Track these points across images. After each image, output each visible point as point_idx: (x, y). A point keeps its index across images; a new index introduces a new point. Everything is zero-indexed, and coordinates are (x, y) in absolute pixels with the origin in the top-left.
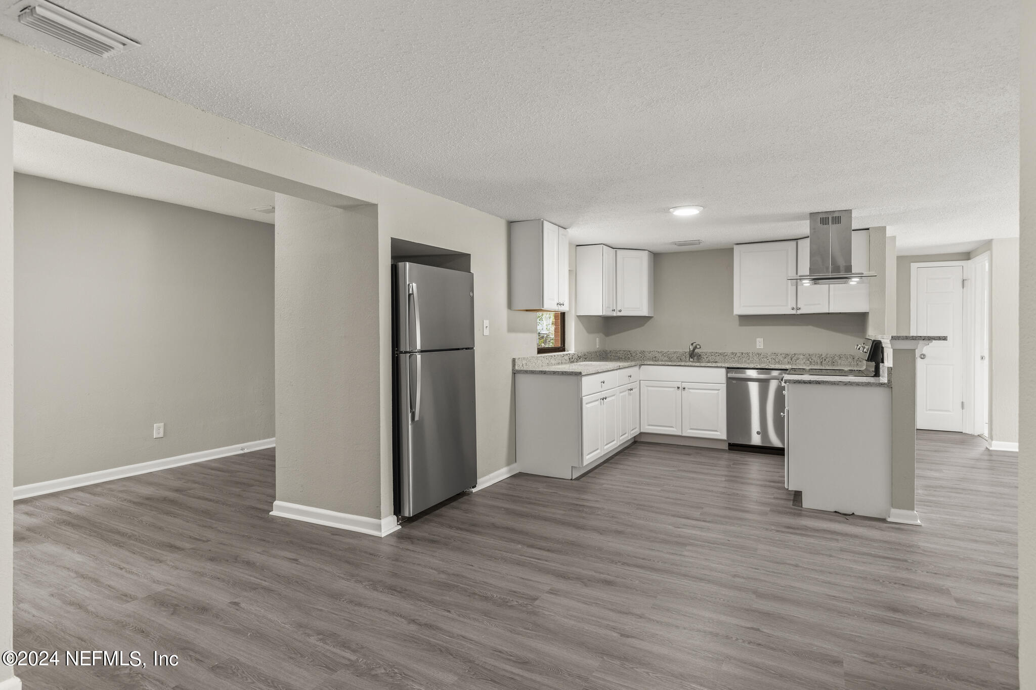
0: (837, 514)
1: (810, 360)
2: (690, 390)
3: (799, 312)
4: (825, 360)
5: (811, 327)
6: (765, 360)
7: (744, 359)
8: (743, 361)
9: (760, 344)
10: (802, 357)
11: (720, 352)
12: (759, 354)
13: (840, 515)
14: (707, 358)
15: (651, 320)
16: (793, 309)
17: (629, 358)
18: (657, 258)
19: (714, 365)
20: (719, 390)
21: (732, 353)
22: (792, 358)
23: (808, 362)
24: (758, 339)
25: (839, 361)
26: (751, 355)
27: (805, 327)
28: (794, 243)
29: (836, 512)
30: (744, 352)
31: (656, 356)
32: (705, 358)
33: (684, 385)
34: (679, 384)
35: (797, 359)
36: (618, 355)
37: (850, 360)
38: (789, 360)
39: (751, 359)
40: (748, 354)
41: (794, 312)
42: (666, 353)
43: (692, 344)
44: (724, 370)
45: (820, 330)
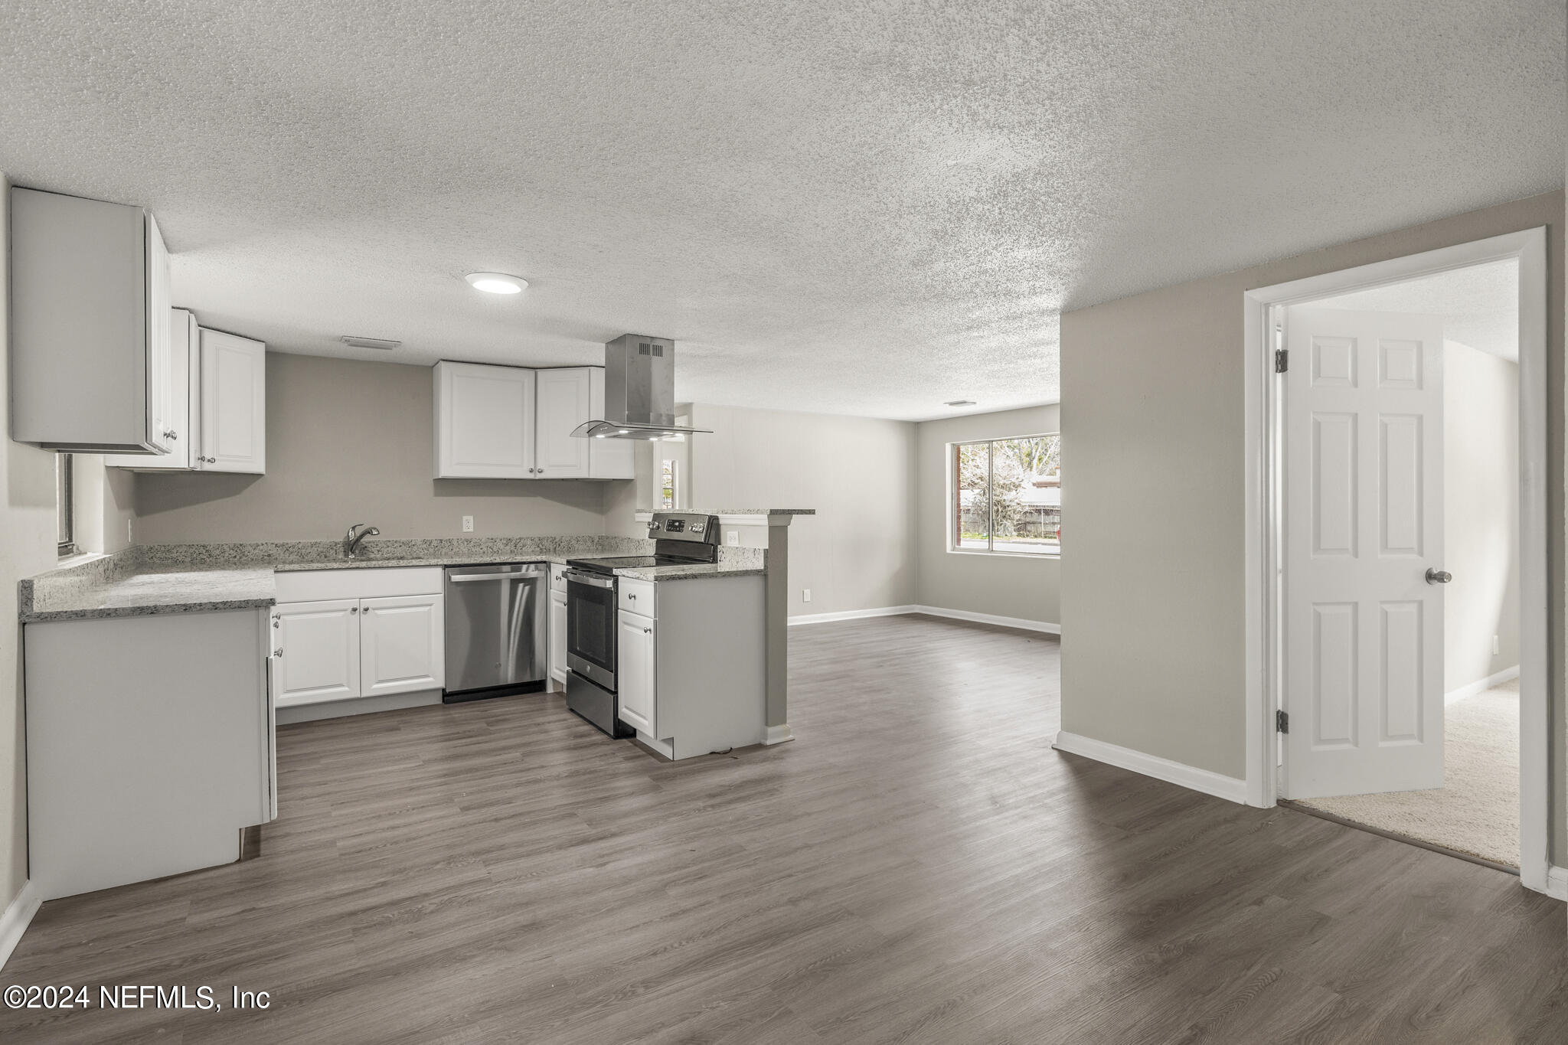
0: (714, 755)
1: (540, 546)
2: (376, 611)
3: (539, 476)
4: (559, 545)
5: (539, 499)
6: (478, 549)
7: (444, 550)
8: (443, 553)
9: (468, 524)
10: (529, 542)
11: (404, 539)
12: (468, 541)
13: (719, 755)
14: (378, 551)
15: (260, 480)
16: (531, 472)
17: (203, 562)
18: (277, 360)
19: (415, 562)
20: (431, 605)
21: (425, 542)
22: (516, 544)
23: (538, 549)
24: (465, 518)
25: (577, 546)
26: (455, 543)
27: (532, 499)
28: (532, 373)
29: (712, 753)
30: (445, 537)
31: (271, 552)
32: (376, 552)
33: (365, 603)
34: (355, 603)
35: (524, 546)
36: (174, 555)
37: (589, 544)
38: (513, 548)
39: (454, 550)
40: (450, 541)
41: (531, 476)
42: (294, 546)
43: (354, 528)
44: (440, 570)
45: (549, 502)
